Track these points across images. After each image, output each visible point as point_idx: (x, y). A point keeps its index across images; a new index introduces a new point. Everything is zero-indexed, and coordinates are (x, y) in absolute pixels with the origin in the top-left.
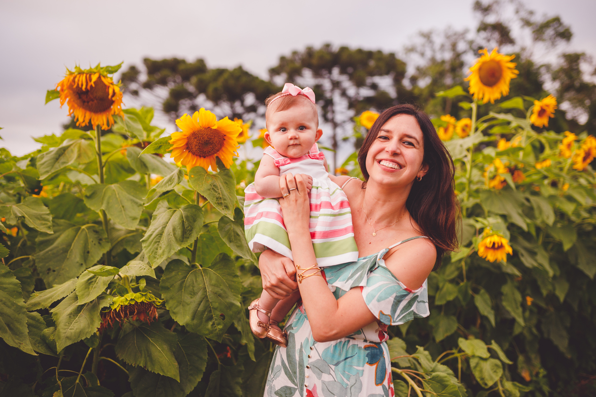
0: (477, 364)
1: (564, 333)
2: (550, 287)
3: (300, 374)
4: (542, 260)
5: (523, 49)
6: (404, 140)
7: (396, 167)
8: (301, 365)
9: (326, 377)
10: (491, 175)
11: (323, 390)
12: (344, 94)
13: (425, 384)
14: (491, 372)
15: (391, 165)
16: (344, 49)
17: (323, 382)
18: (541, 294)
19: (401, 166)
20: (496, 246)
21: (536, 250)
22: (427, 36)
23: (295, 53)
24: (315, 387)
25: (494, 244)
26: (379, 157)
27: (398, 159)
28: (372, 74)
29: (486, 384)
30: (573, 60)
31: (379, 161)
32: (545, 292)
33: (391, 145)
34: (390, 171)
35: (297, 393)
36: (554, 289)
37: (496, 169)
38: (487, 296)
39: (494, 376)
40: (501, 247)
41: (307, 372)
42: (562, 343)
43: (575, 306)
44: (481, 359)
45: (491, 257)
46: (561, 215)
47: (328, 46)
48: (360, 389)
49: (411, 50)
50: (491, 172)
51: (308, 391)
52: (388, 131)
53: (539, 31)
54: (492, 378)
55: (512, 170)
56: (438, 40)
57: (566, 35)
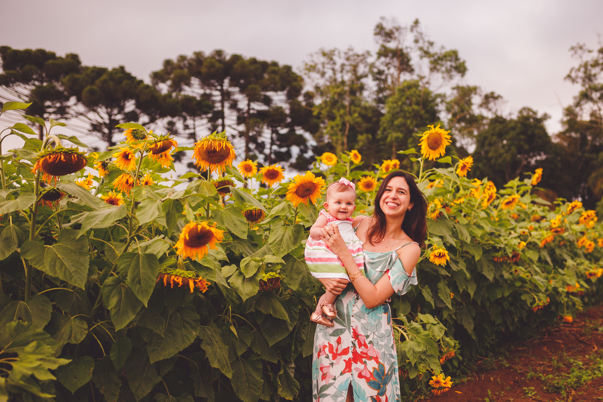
0: (430, 327)
1: (471, 321)
2: (465, 287)
3: (348, 320)
4: (462, 266)
5: (422, 78)
6: (400, 191)
7: (396, 205)
8: (348, 316)
9: (363, 321)
10: (433, 210)
11: (362, 328)
12: (234, 106)
13: (408, 331)
14: (439, 332)
15: (393, 205)
16: (236, 58)
17: (362, 324)
18: (459, 291)
19: (398, 205)
20: (441, 255)
21: (458, 260)
22: (329, 55)
23: (183, 58)
24: (357, 327)
25: (440, 253)
26: (387, 201)
27: (396, 201)
28: (266, 89)
29: (436, 339)
30: (466, 93)
31: (387, 203)
32: (461, 290)
33: (392, 194)
34: (393, 208)
35: (347, 330)
36: (467, 289)
37: (436, 206)
38: (429, 290)
39: (440, 334)
40: (444, 256)
41: (352, 319)
42: (470, 327)
43: (479, 303)
44: (433, 324)
45: (437, 262)
46: (473, 238)
47: (219, 53)
48: (381, 326)
49: (312, 68)
50: (432, 207)
51: (353, 329)
52: (390, 187)
53: (437, 62)
54: (439, 335)
55: (445, 206)
56: (339, 61)
57: (461, 69)
